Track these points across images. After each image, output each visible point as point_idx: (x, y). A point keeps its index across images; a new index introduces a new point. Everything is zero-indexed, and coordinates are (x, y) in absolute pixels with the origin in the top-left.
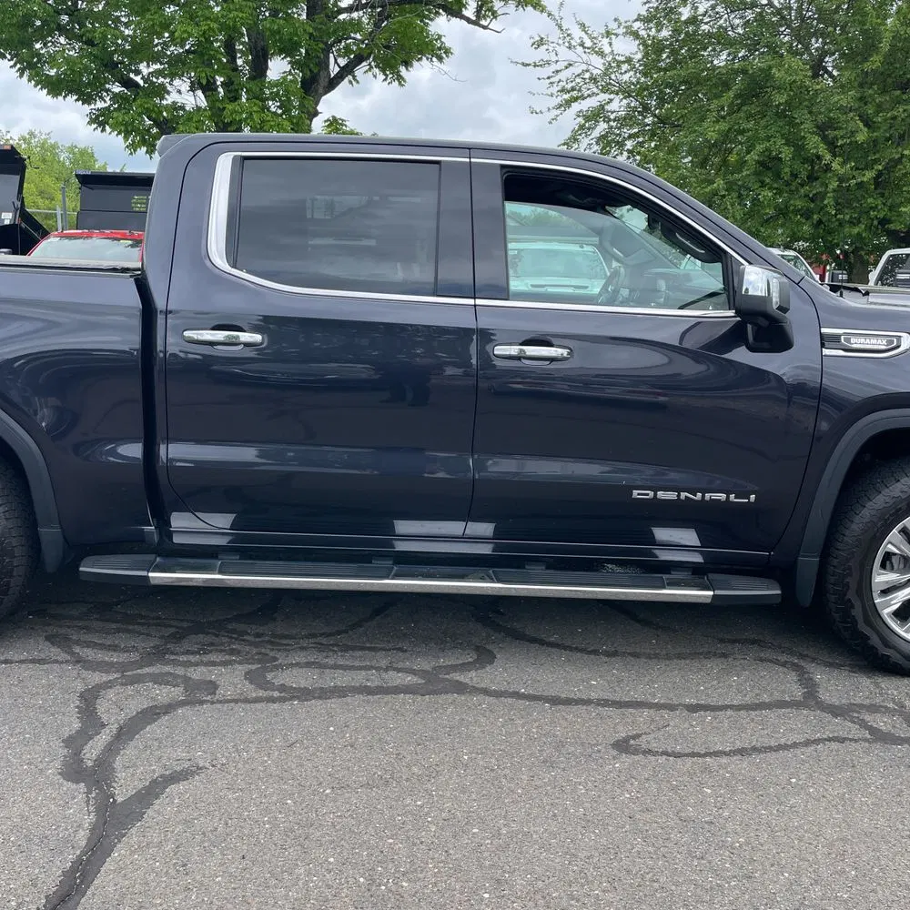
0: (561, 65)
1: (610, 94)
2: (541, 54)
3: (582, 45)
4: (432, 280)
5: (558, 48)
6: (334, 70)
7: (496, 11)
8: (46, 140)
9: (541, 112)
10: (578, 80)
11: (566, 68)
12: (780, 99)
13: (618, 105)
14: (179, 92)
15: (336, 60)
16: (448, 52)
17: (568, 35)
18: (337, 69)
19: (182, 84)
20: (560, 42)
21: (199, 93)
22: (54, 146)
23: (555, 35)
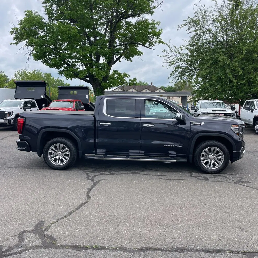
0: (169, 56)
1: (182, 62)
2: (165, 53)
3: (175, 51)
4: (134, 113)
5: (169, 52)
6: (115, 59)
7: (154, 44)
8: (39, 72)
9: (165, 67)
10: (174, 60)
11: (171, 57)
12: (221, 64)
13: (184, 65)
14: (79, 66)
15: (115, 57)
16: (142, 53)
17: (171, 49)
18: (116, 59)
19: (80, 64)
20: (169, 51)
21: (84, 66)
22: (41, 74)
23: (168, 49)
